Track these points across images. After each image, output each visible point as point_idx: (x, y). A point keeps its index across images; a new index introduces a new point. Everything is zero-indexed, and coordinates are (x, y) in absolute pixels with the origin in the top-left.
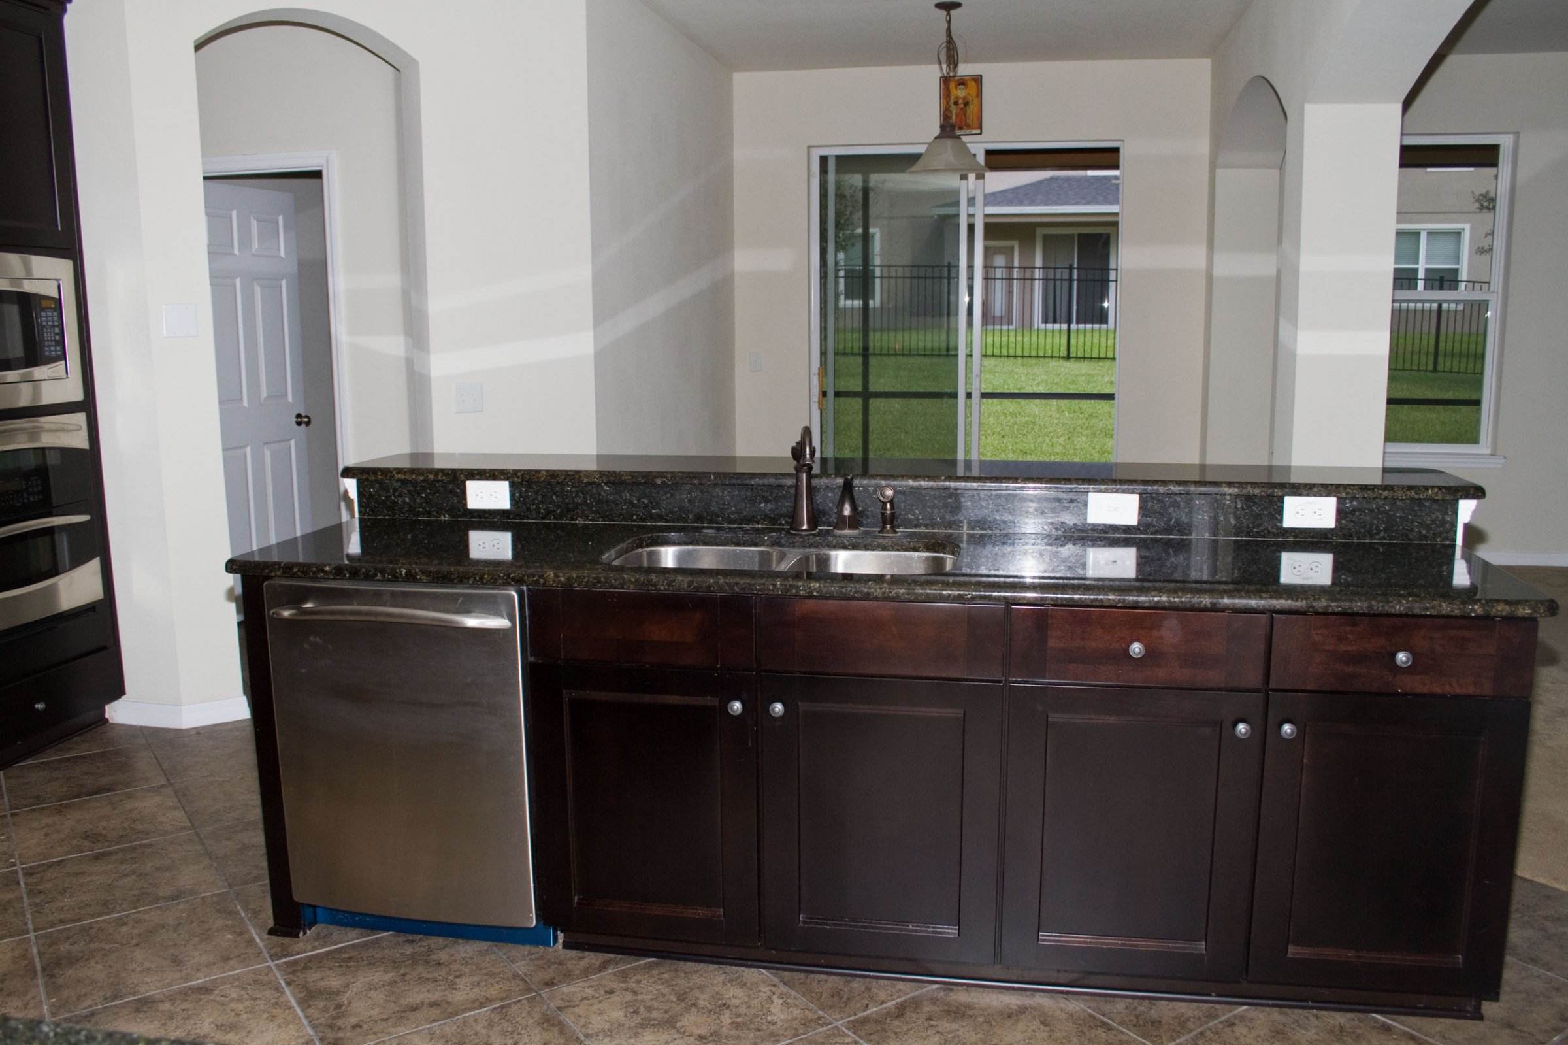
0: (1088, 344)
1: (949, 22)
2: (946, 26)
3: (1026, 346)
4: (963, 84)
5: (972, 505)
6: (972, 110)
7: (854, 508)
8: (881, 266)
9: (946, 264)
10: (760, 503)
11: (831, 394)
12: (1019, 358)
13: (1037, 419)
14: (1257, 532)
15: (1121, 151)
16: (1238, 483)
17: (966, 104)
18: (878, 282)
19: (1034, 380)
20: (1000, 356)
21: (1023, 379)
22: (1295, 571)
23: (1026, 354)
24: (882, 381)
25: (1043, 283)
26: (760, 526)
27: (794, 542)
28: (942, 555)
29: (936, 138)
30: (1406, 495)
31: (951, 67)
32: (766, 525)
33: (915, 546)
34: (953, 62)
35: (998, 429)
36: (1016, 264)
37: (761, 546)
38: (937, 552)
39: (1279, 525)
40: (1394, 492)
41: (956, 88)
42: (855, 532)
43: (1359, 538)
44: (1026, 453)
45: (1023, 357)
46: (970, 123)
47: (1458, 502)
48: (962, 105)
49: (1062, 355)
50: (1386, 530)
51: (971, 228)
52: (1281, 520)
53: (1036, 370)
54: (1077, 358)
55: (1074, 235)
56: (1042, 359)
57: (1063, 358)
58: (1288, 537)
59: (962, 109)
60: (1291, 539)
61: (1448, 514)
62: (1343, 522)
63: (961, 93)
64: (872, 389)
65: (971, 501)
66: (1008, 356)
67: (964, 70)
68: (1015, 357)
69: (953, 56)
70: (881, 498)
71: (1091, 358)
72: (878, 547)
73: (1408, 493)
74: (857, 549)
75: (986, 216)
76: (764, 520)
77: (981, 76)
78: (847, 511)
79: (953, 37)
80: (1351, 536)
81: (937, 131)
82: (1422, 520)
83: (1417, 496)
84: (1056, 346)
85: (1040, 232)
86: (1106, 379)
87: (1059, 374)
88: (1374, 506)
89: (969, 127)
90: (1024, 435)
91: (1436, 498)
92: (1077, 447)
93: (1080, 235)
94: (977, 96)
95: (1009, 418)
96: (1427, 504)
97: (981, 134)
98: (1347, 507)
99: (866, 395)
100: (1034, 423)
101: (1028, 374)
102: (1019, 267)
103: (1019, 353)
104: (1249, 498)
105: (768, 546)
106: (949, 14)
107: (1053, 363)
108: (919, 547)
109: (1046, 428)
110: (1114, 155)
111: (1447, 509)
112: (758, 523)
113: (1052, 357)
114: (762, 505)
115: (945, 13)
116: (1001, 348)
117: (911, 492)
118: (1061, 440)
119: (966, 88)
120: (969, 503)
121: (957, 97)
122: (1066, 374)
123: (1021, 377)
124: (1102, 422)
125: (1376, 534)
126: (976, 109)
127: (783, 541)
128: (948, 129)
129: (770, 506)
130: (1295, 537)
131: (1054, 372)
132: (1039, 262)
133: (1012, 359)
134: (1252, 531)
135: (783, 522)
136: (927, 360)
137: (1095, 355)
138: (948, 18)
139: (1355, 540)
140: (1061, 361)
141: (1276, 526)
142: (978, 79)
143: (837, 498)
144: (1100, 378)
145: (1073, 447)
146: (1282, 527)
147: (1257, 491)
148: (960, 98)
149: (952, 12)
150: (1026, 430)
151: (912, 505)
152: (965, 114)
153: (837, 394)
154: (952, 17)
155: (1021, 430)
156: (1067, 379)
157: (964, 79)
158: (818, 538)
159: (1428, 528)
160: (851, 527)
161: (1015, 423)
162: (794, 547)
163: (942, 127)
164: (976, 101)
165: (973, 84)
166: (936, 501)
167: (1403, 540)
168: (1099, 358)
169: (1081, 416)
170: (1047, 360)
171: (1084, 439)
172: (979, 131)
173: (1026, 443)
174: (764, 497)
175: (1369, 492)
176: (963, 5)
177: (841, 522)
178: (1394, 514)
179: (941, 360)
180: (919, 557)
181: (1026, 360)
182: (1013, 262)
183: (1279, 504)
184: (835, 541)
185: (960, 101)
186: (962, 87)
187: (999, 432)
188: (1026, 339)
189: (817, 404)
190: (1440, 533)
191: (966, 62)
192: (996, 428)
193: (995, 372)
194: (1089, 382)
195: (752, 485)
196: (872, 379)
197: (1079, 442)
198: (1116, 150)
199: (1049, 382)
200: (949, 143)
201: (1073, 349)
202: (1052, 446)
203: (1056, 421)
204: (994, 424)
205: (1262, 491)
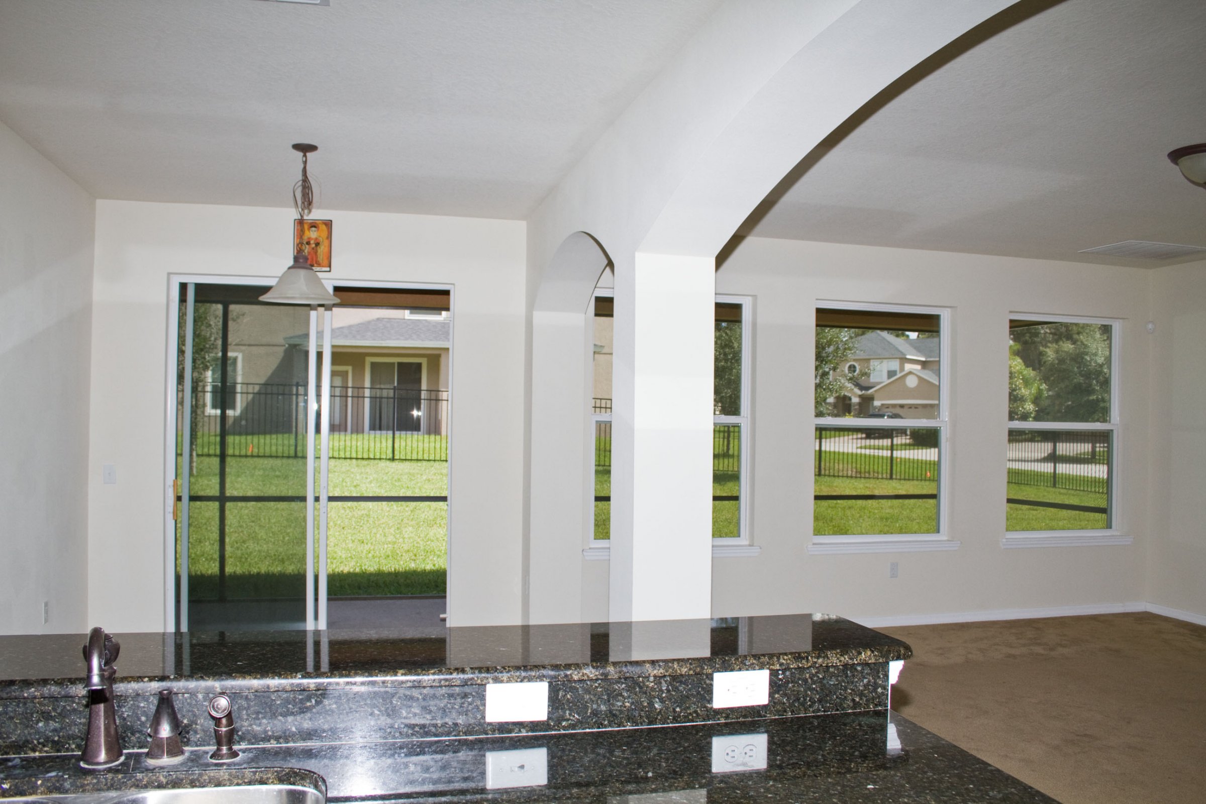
0: (409, 448)
1: (305, 163)
2: (302, 166)
3: (360, 449)
4: (315, 227)
5: (338, 708)
6: (322, 250)
7: (176, 724)
8: (242, 384)
9: (295, 383)
10: (38, 721)
11: (186, 498)
12: (354, 460)
13: (371, 513)
14: (685, 717)
15: (452, 293)
16: (663, 661)
17: (317, 244)
18: (238, 397)
19: (367, 478)
20: (339, 458)
21: (358, 478)
22: (729, 758)
23: (360, 456)
24: (240, 479)
25: (371, 402)
26: (37, 754)
27: (83, 786)
28: (300, 788)
29: (290, 268)
30: (840, 661)
31: (306, 203)
32: (46, 752)
33: (262, 778)
34: (307, 201)
35: (339, 522)
36: (350, 384)
37: (31, 794)
38: (294, 784)
39: (709, 705)
40: (828, 658)
41: (309, 229)
42: (177, 760)
43: (792, 712)
44: (363, 542)
45: (357, 459)
46: (321, 262)
47: (888, 664)
48: (314, 245)
49: (388, 458)
50: (820, 701)
51: (320, 355)
52: (710, 701)
53: (368, 470)
54: (400, 460)
55: (394, 364)
56: (372, 461)
57: (389, 459)
58: (719, 719)
59: (313, 249)
60: (723, 721)
61: (879, 677)
62: (777, 696)
63: (313, 234)
64: (228, 493)
65: (336, 703)
66: (345, 458)
67: (316, 214)
68: (351, 458)
69: (308, 194)
70: (214, 713)
71: (411, 460)
72: (210, 782)
73: (842, 659)
74: (179, 788)
75: (333, 346)
76: (44, 746)
77: (331, 221)
78: (165, 731)
79: (308, 175)
80: (785, 711)
81: (291, 262)
82: (856, 686)
83: (850, 662)
84: (384, 449)
85: (369, 360)
86: (424, 477)
87: (387, 473)
88: (808, 675)
89: (319, 265)
90: (361, 526)
91: (870, 662)
92: (405, 536)
93: (400, 364)
94: (327, 238)
95: (348, 511)
96: (859, 668)
97: (330, 271)
98: (780, 680)
99: (222, 499)
100: (368, 516)
101: (361, 473)
102: (352, 387)
103: (354, 455)
104: (675, 678)
105: (42, 793)
106: (305, 156)
107: (383, 464)
108: (268, 779)
109: (379, 520)
110: (445, 297)
111: (878, 672)
112: (34, 750)
113: (380, 459)
114: (41, 724)
115: (301, 154)
116: (339, 451)
117: (256, 696)
118: (392, 530)
119: (318, 230)
120: (334, 706)
121: (309, 238)
122: (392, 473)
123: (356, 476)
124: (424, 514)
125: (810, 706)
126: (326, 249)
127: (67, 785)
128: (301, 260)
129: (53, 725)
130: (727, 717)
131: (383, 472)
132: (367, 384)
133: (348, 460)
134: (679, 716)
135: (73, 746)
136: (278, 462)
137: (415, 457)
138: (304, 159)
139: (789, 715)
140: (388, 462)
141: (705, 707)
142: (328, 224)
143: (153, 708)
144: (419, 476)
145: (402, 536)
146: (712, 708)
147: (684, 670)
148: (312, 239)
149: (308, 154)
150: (362, 522)
151: (258, 713)
152: (316, 253)
153: (193, 498)
154: (308, 158)
155: (358, 522)
156: (393, 478)
157: (315, 223)
158: (120, 776)
159: (861, 695)
160: (172, 753)
161: (353, 516)
162: (84, 791)
163: (296, 259)
164: (326, 243)
165: (324, 227)
166: (290, 706)
167: (837, 710)
168: (418, 460)
169: (407, 509)
170: (376, 461)
171: (411, 528)
172: (328, 269)
173: (363, 534)
174: (43, 713)
175: (804, 661)
176: (319, 149)
177: (157, 749)
178: (828, 682)
179: (291, 461)
180: (268, 791)
181: (359, 461)
182: (347, 382)
183: (708, 682)
184: (146, 780)
185: (312, 242)
186: (313, 229)
187: (340, 525)
188: (359, 444)
189: (171, 515)
190: (873, 698)
191: (319, 207)
192: (337, 520)
193: (335, 472)
194: (411, 480)
195: (25, 698)
196: (228, 485)
197: (406, 532)
198: (446, 293)
199: (379, 480)
200: (302, 273)
201: (396, 452)
202: (385, 536)
203: (387, 514)
204: (335, 517)
205: (690, 669)
